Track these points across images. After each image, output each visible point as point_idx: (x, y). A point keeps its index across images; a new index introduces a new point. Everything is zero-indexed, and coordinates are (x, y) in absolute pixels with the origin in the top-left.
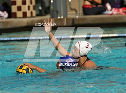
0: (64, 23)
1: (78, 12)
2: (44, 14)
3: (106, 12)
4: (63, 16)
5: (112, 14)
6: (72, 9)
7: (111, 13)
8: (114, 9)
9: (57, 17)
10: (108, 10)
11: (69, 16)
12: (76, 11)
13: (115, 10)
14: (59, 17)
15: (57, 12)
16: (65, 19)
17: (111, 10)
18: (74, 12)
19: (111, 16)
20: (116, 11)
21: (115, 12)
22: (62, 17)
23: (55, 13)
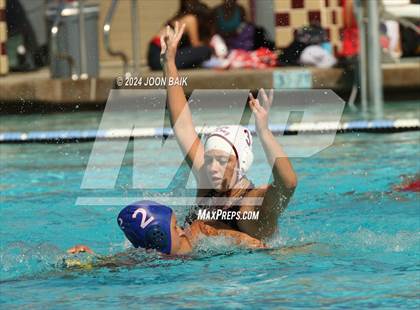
0: (89, 94)
1: (131, 62)
2: (32, 66)
3: (213, 62)
4: (88, 73)
5: (228, 68)
6: (112, 54)
7: (225, 63)
8: (234, 53)
9: (70, 75)
10: (217, 57)
11: (105, 74)
12: (124, 57)
13: (239, 55)
14: (75, 77)
15: (70, 61)
16: (93, 82)
17: (226, 57)
18: (119, 62)
19: (226, 73)
20: (241, 58)
21: (237, 60)
22: (84, 76)
23: (64, 63)
